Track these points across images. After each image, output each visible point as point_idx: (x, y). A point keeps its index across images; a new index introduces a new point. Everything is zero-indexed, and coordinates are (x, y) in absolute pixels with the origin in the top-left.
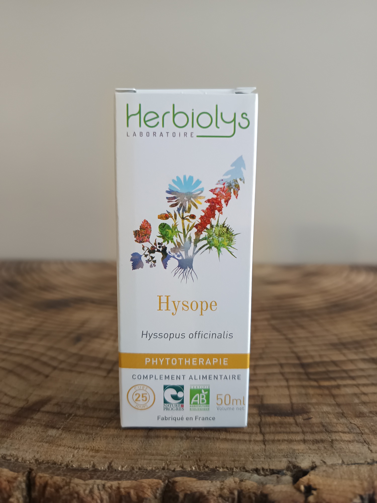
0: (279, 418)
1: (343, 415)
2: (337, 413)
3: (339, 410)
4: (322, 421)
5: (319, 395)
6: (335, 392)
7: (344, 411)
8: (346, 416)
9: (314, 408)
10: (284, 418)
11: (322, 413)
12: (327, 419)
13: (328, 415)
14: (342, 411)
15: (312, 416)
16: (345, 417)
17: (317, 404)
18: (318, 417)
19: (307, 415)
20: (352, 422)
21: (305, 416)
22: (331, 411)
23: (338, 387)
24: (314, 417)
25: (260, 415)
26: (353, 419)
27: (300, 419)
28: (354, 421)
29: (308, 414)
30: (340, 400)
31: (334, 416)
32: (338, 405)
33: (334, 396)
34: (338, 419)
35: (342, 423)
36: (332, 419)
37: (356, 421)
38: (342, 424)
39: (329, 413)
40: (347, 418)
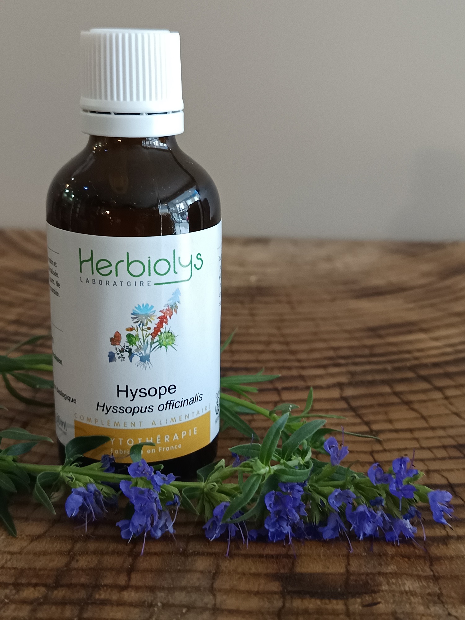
0: (318, 602)
1: (439, 598)
2: (429, 594)
3: (434, 588)
4: (397, 610)
5: (403, 556)
6: (437, 550)
7: (444, 592)
8: (444, 600)
9: (388, 583)
10: (327, 601)
11: (401, 593)
12: (408, 606)
13: (412, 598)
14: (438, 591)
15: (379, 600)
16: (443, 603)
17: (395, 575)
18: (392, 601)
19: (371, 596)
20: (453, 612)
21: (368, 599)
22: (418, 591)
23: (445, 540)
24: (383, 602)
25: (283, 594)
26: (455, 607)
27: (356, 605)
28: (457, 612)
29: (373, 595)
30: (442, 569)
31: (421, 601)
32: (436, 578)
33: (432, 560)
34: (428, 607)
35: (433, 615)
36: (416, 606)
37: (460, 611)
38: (432, 617)
39: (412, 593)
40: (446, 606)
